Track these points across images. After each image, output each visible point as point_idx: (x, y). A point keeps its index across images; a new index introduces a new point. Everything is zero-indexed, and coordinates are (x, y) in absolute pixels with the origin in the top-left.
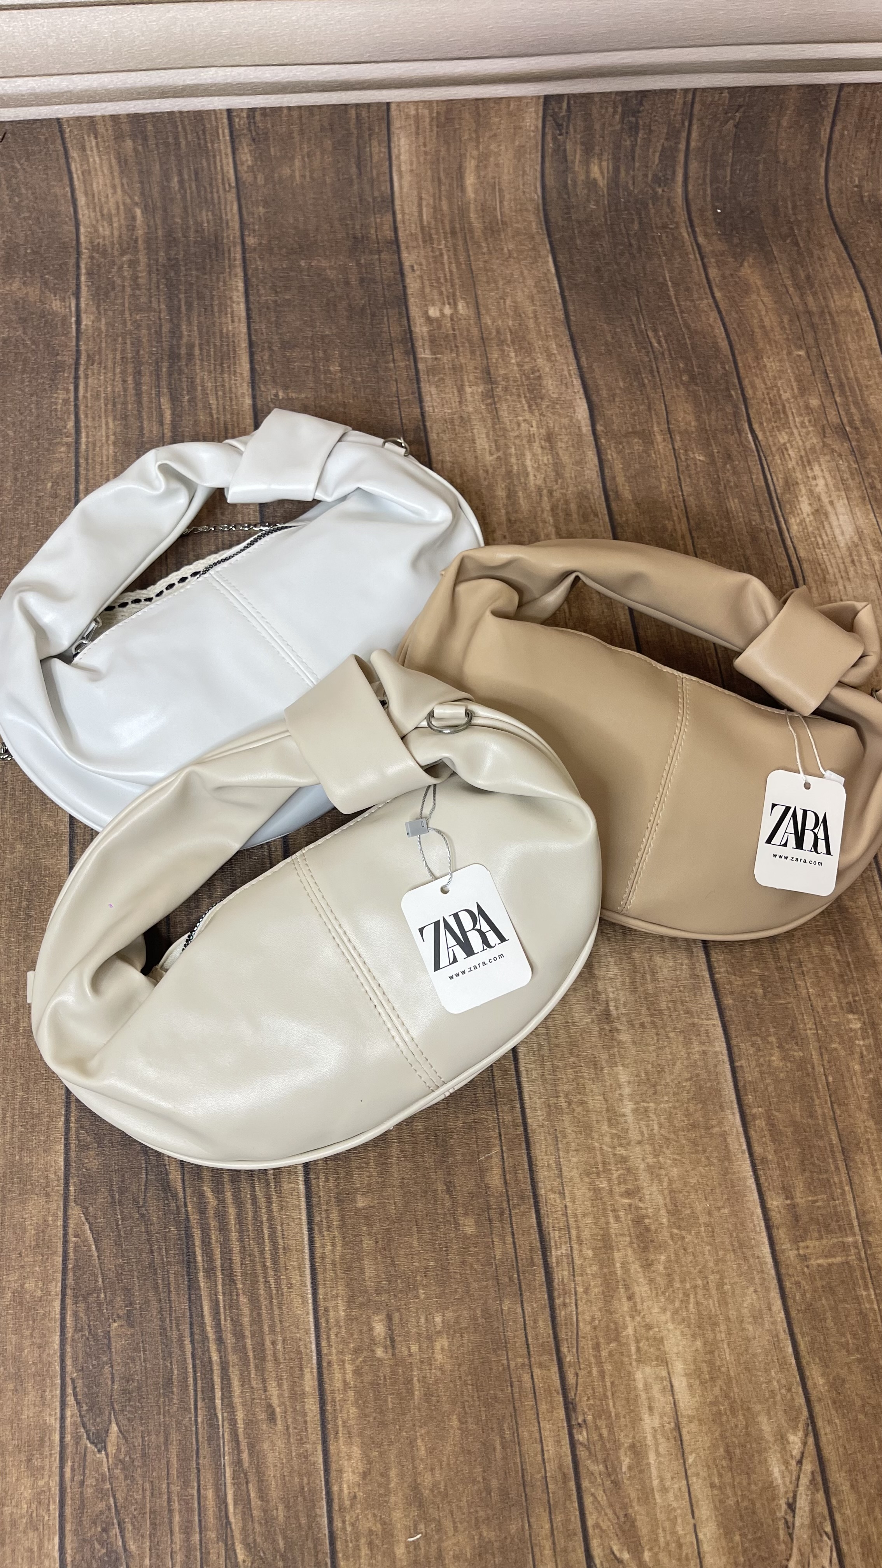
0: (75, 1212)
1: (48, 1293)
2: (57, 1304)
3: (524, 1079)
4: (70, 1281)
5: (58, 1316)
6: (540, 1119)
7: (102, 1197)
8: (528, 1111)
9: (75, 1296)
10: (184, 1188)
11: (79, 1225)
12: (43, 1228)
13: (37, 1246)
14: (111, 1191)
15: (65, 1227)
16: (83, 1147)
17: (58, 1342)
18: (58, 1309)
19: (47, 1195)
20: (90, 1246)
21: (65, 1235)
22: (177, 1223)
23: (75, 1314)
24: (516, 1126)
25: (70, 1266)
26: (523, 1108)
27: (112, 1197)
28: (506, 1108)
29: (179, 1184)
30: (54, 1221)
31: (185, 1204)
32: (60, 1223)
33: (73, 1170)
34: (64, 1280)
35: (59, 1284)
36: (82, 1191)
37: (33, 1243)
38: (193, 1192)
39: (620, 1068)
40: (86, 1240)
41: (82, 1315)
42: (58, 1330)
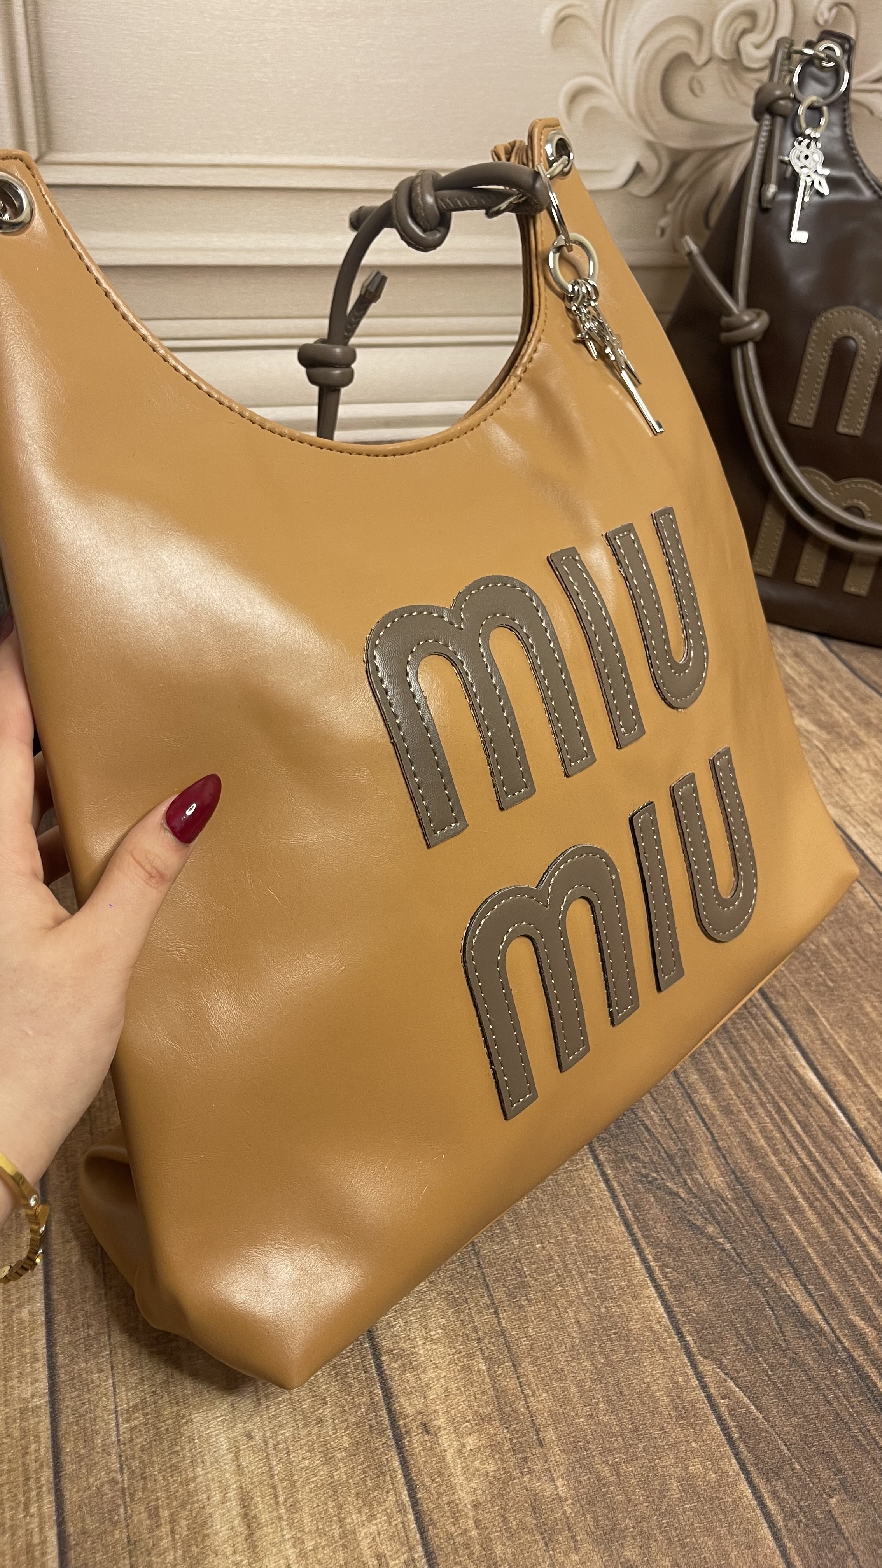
0: (707, 1367)
1: (725, 1474)
2: (744, 1486)
4: (745, 1455)
5: (754, 1502)
7: (732, 1343)
9: (762, 1472)
10: (826, 1320)
11: (719, 1383)
12: (677, 1393)
13: (680, 1417)
14: (738, 1335)
15: (704, 1387)
16: (677, 1288)
17: (770, 1537)
18: (748, 1492)
19: (661, 1349)
20: (748, 1407)
21: (709, 1397)
22: (842, 1363)
23: (774, 1494)
25: (736, 1436)
27: (744, 1342)
29: (818, 1316)
30: (687, 1381)
31: (838, 1339)
32: (695, 1383)
33: (679, 1317)
34: (737, 1454)
35: (734, 1461)
36: (702, 1340)
37: (673, 1413)
38: (840, 1323)
40: (738, 1401)
41: (783, 1495)
42: (762, 1520)
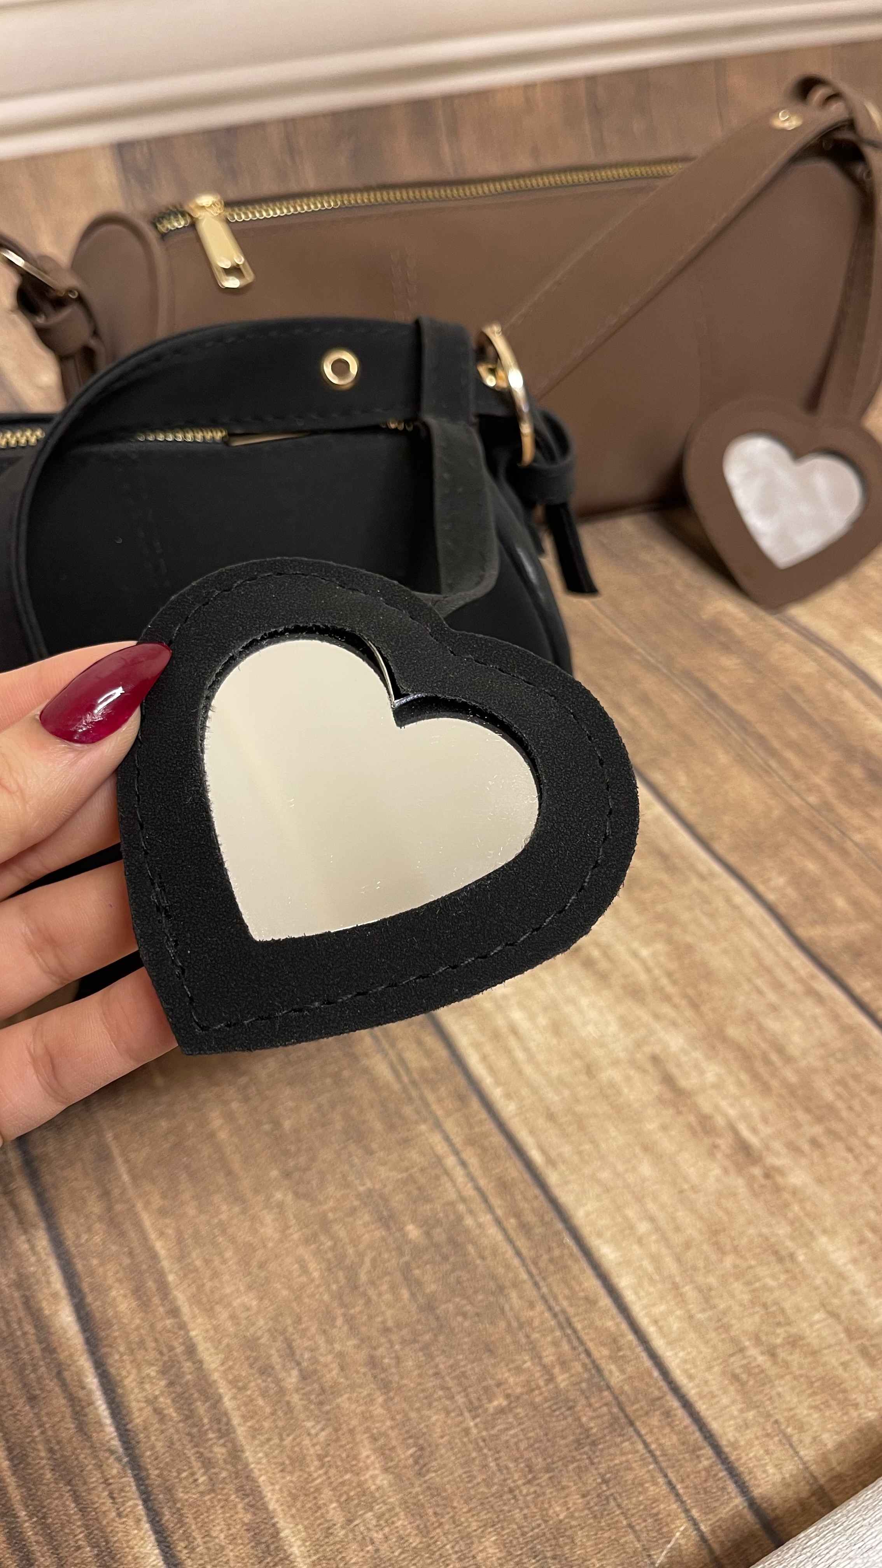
3: (659, 1344)
6: (734, 1410)
8: (701, 1407)
24: (694, 1451)
26: (687, 1405)
28: (655, 1421)
39: (823, 1240)
